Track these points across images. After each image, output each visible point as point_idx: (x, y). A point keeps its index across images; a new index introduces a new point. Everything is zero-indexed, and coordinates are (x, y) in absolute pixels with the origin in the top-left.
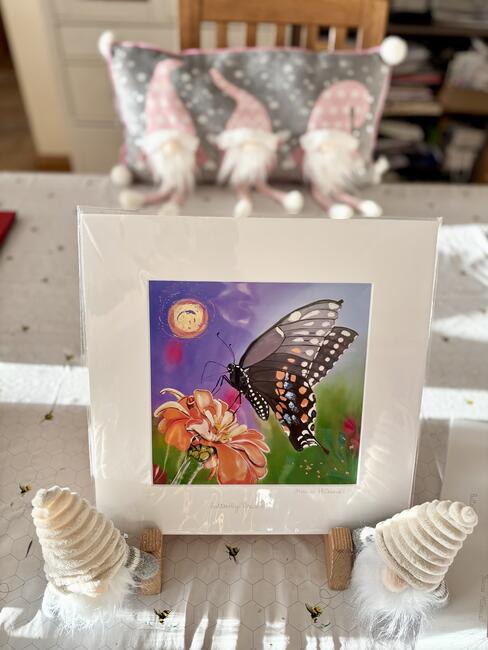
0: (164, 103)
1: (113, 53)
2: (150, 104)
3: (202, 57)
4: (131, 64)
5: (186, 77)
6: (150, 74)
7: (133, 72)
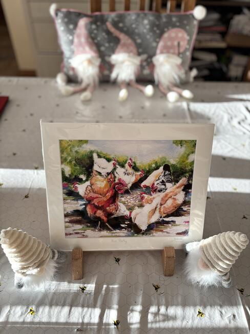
0: (83, 40)
1: (57, 14)
2: (76, 40)
3: (102, 16)
4: (66, 20)
5: (94, 27)
6: (76, 25)
7: (67, 24)
